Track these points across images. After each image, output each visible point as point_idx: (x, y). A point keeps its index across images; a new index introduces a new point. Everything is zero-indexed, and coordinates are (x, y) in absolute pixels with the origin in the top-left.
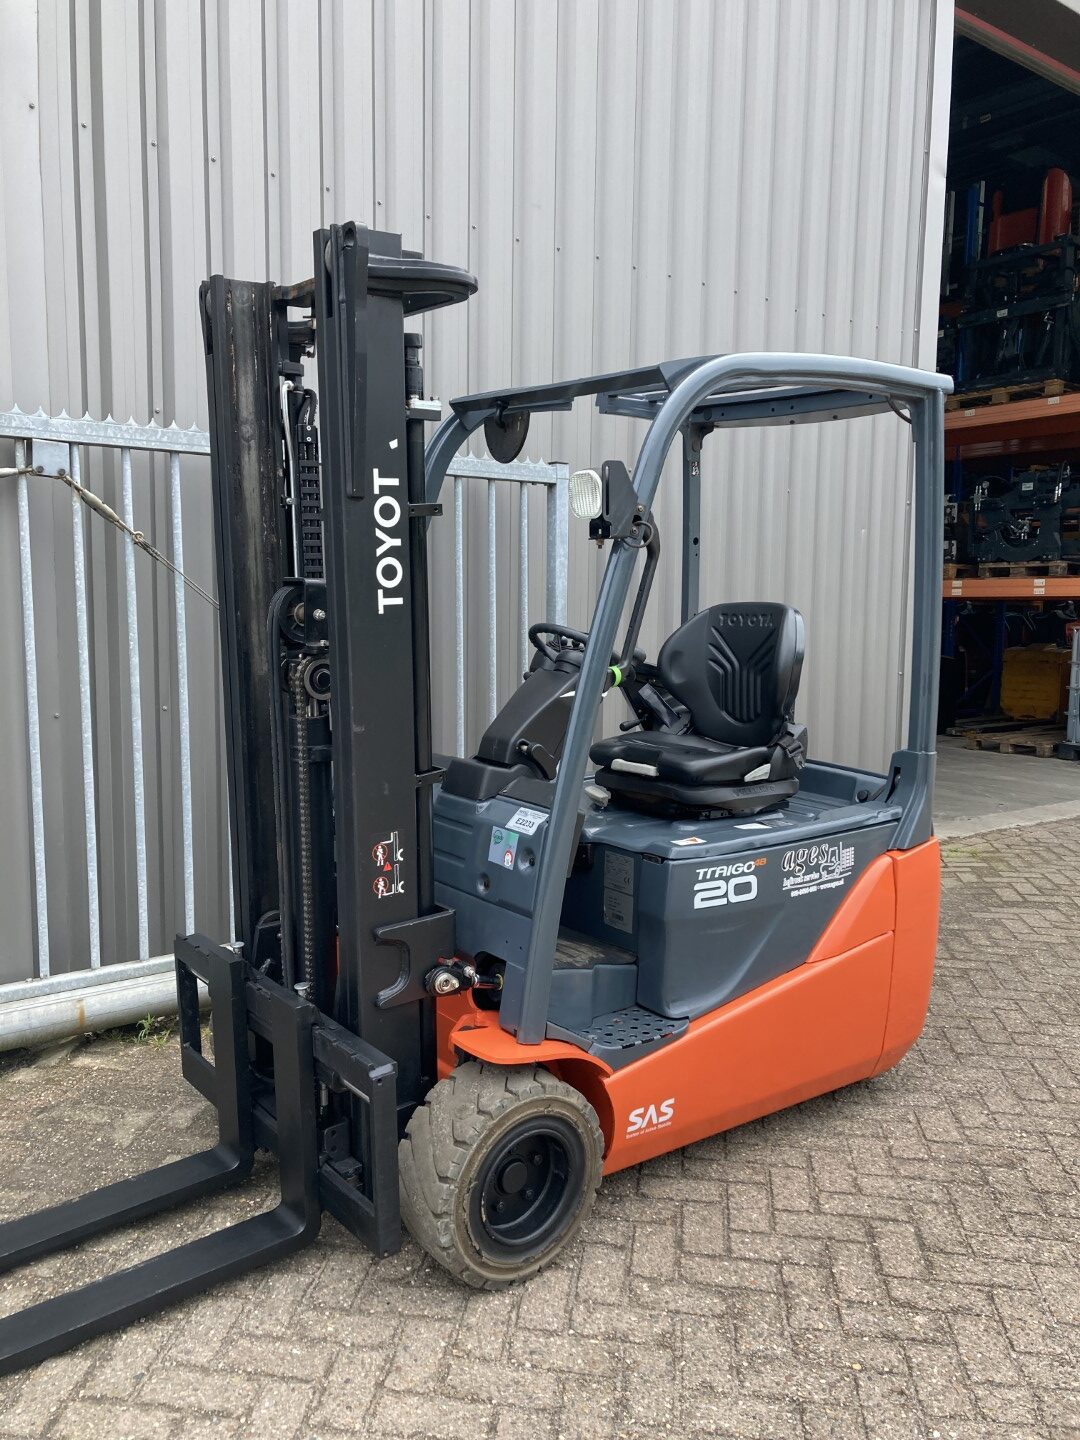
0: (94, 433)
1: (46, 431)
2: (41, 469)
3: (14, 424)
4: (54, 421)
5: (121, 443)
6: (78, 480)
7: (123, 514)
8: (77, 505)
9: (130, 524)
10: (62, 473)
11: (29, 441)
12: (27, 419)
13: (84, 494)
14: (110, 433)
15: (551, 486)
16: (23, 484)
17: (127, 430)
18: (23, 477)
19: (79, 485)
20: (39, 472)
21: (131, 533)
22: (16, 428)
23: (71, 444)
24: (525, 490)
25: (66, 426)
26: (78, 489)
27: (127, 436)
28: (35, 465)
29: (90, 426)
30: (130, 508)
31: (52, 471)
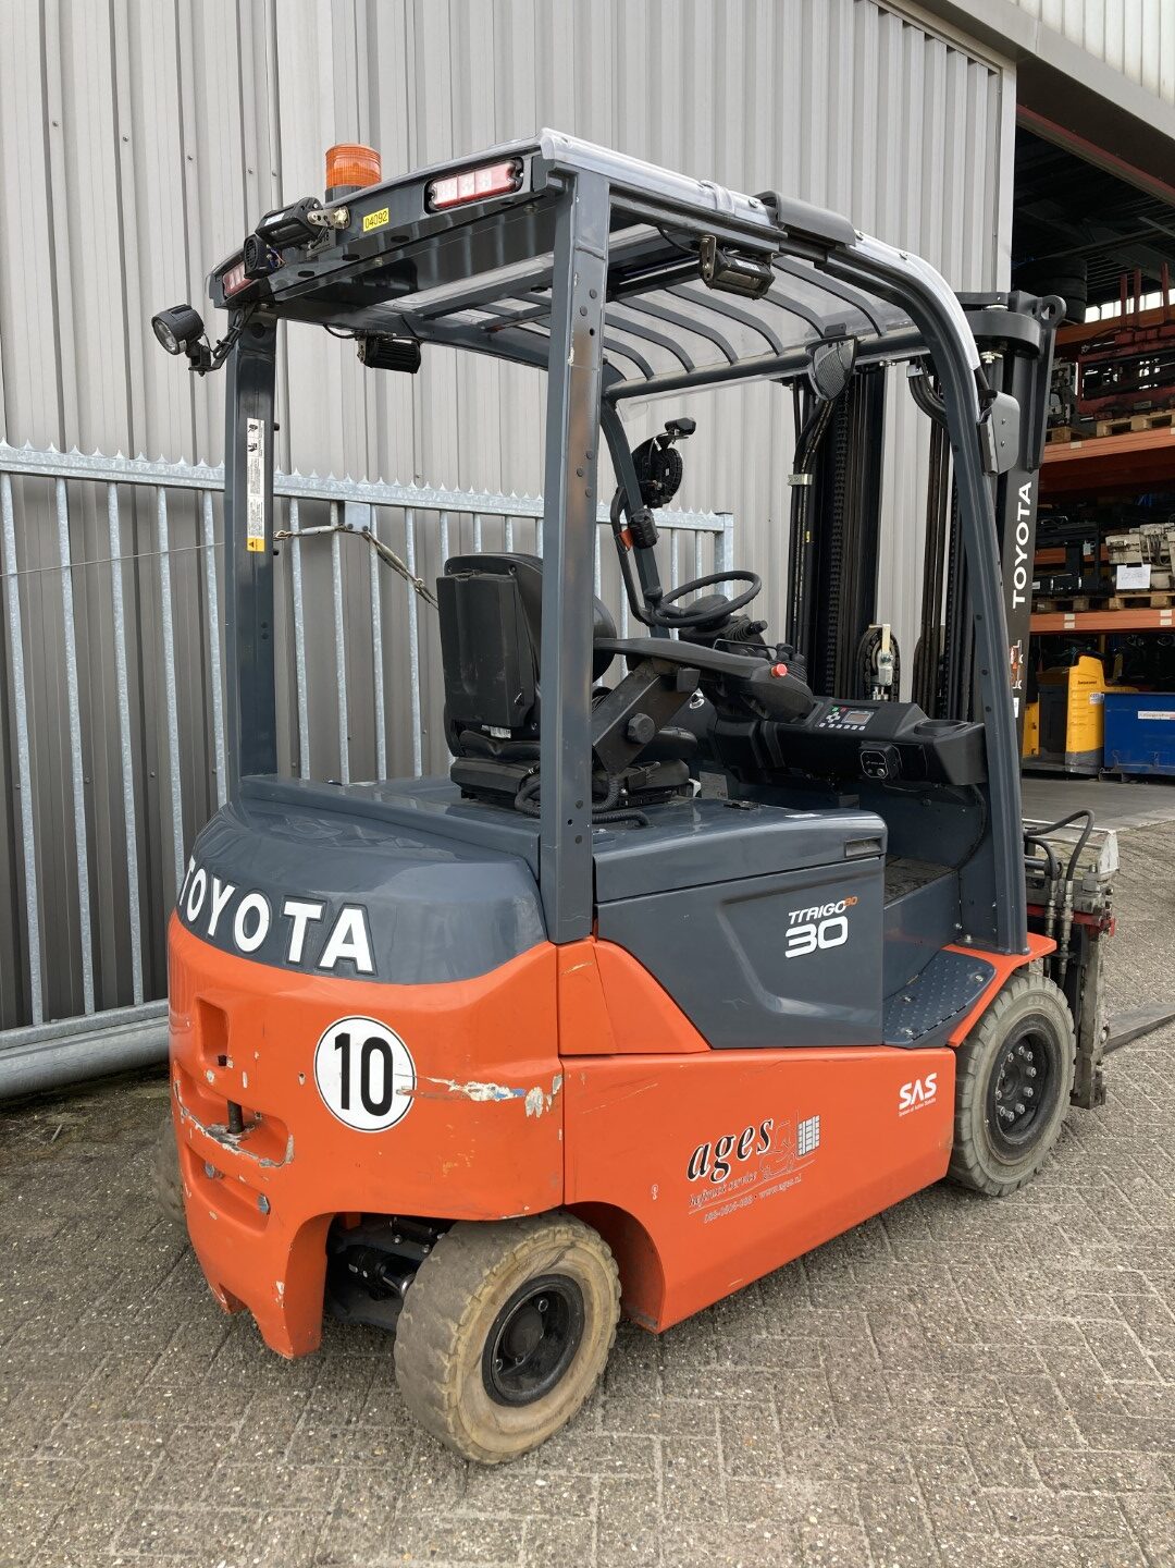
0: (390, 495)
1: (352, 494)
2: (351, 526)
3: (332, 489)
4: (360, 486)
5: (407, 503)
6: (375, 535)
7: (407, 564)
8: (375, 557)
9: (412, 570)
10: (365, 528)
11: (341, 505)
12: (341, 484)
13: (381, 548)
14: (400, 494)
15: (718, 534)
16: (337, 538)
17: (411, 493)
18: (337, 532)
19: (375, 539)
20: (349, 530)
21: (413, 580)
22: (334, 492)
23: (371, 504)
24: (700, 538)
25: (369, 490)
26: (376, 543)
27: (412, 498)
28: (347, 523)
29: (386, 489)
30: (412, 559)
31: (358, 528)
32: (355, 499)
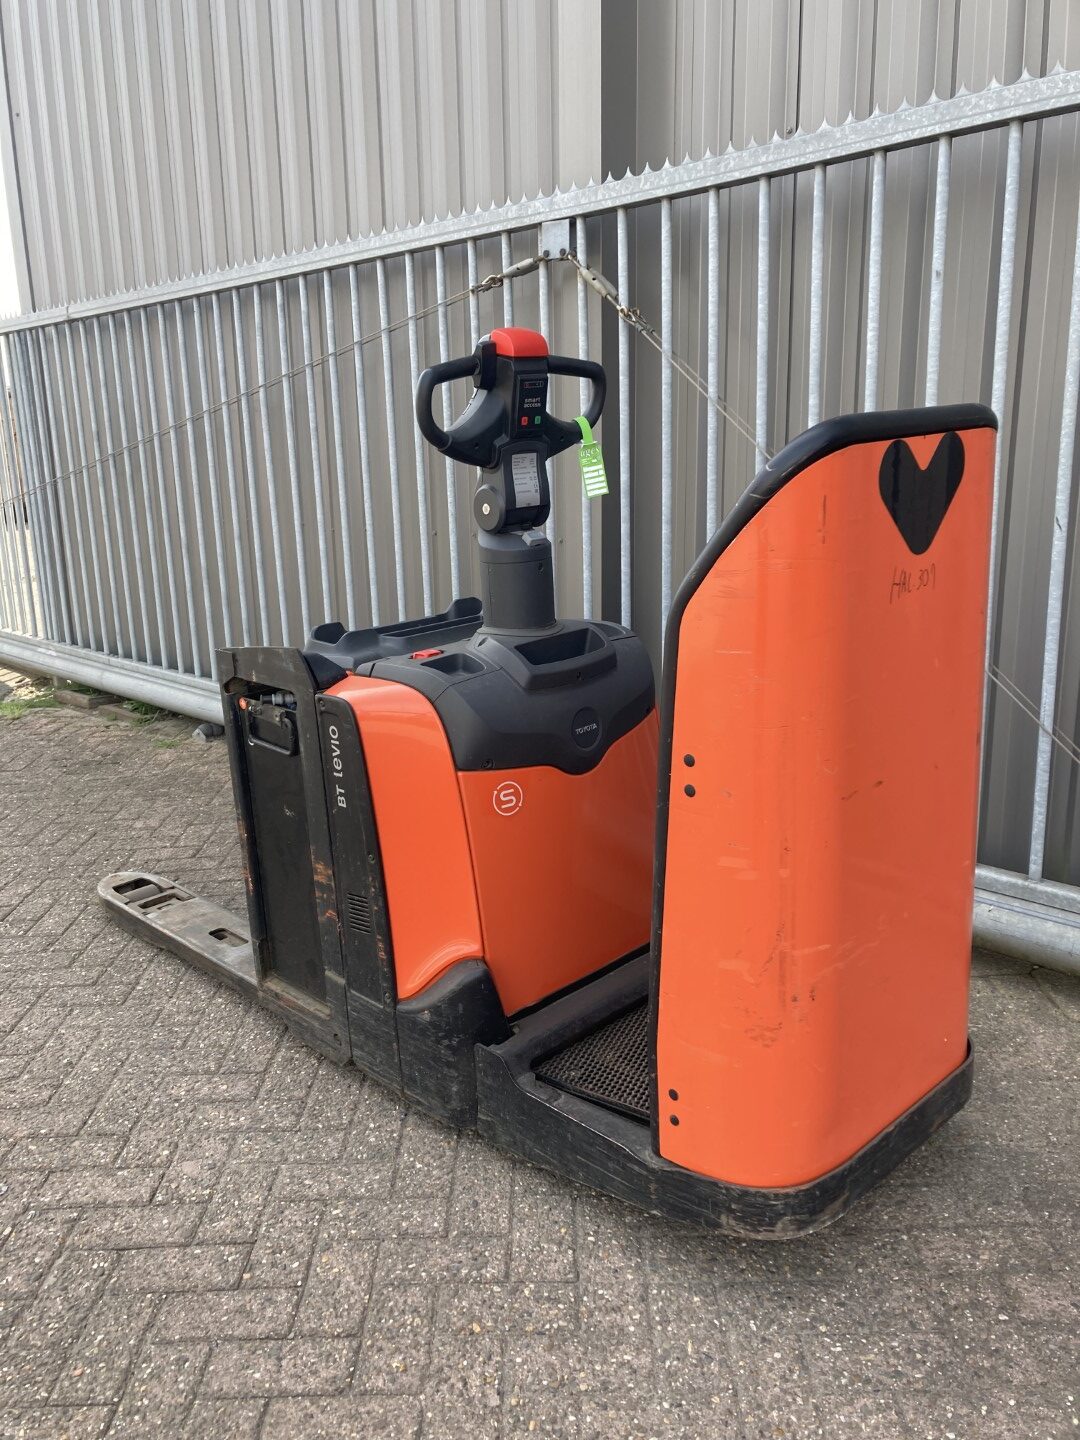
0: (587, 201)
1: (551, 211)
2: (547, 253)
3: (530, 213)
6: (581, 256)
10: (563, 252)
11: (540, 224)
16: (542, 271)
18: (541, 265)
19: (579, 263)
20: (548, 259)
22: (531, 215)
23: (573, 221)
28: (543, 251)
31: (555, 254)
32: (552, 217)
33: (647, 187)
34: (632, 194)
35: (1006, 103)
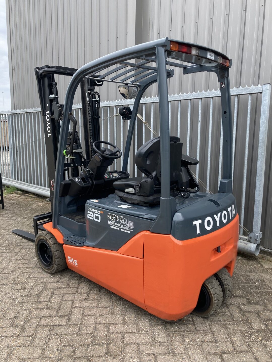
3: (127, 102)
24: (250, 96)
32: (131, 104)
33: (149, 100)
34: (146, 101)
35: (210, 95)
